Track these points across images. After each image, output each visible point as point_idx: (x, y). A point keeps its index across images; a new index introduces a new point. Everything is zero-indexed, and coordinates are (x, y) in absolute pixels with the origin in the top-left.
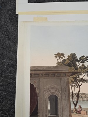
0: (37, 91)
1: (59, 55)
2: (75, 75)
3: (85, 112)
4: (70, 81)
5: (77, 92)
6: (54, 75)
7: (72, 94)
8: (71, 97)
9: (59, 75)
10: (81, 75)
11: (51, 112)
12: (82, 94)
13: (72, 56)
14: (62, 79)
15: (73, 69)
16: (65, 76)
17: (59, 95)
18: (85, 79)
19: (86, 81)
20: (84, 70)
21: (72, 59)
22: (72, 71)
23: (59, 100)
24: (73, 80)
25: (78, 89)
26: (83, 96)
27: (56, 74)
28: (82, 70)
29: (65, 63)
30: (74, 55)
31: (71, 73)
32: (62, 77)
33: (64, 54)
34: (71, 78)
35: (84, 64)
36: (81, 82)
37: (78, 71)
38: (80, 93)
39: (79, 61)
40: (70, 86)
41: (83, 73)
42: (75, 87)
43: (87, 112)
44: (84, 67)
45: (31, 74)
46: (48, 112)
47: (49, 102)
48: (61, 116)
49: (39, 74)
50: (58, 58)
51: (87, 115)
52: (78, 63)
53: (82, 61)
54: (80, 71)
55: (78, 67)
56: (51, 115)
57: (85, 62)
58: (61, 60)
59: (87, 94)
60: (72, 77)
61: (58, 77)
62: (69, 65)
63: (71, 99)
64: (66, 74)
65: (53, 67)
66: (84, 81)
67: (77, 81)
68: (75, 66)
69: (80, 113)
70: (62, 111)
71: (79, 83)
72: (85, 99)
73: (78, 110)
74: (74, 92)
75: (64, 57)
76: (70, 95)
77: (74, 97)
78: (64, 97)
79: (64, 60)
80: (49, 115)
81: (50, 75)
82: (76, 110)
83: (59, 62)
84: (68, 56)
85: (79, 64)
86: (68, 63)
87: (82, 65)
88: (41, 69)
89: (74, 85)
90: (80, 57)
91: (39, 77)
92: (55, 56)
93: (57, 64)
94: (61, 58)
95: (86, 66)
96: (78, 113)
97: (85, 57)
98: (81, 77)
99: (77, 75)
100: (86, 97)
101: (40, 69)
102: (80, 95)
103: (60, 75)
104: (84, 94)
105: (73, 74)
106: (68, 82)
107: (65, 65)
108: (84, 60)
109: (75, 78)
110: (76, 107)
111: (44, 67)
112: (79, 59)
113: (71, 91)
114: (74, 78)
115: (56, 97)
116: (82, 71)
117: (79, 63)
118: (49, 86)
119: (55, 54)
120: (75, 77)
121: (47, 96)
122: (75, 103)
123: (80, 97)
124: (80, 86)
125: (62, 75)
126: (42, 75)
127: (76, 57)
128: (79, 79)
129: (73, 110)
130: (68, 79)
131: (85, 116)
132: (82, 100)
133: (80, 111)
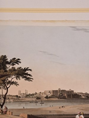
2: (4, 78)
3: (11, 112)
5: (4, 94)
10: (10, 77)
12: (10, 96)
13: (2, 58)
15: (2, 72)
18: (13, 81)
19: (14, 83)
20: (13, 72)
21: (2, 62)
24: (2, 82)
25: (6, 91)
28: (11, 72)
30: (5, 57)
35: (14, 66)
36: (10, 85)
37: (8, 73)
38: (7, 94)
39: (9, 63)
41: (13, 76)
42: (3, 89)
43: (12, 112)
44: (14, 70)
51: (12, 115)
52: (8, 66)
53: (13, 63)
54: (10, 74)
55: (8, 69)
57: (15, 64)
59: (14, 96)
60: (1, 80)
66: (13, 83)
67: (5, 84)
68: (5, 68)
69: (6, 114)
71: (8, 85)
72: (12, 100)
73: (4, 111)
77: (1, 99)
82: (2, 111)
85: (9, 67)
87: (12, 68)
89: (2, 87)
90: (11, 60)
95: (16, 68)
96: (3, 113)
97: (16, 59)
98: (10, 79)
99: (5, 77)
100: (13, 98)
102: (7, 97)
105: (2, 76)
108: (15, 63)
109: (4, 81)
110: (2, 108)
112: (9, 62)
114: (2, 80)
116: (12, 74)
117: (9, 65)
120: (4, 79)
122: (2, 104)
123: (7, 98)
124: (7, 88)
127: (7, 59)
128: (7, 81)
131: (10, 116)
132: (8, 101)
133: (6, 111)
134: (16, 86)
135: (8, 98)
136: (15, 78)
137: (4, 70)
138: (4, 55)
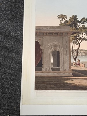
0: (41, 47)
1: (62, 17)
3: (83, 64)
4: (71, 39)
5: (77, 48)
6: (57, 34)
7: (72, 50)
8: (71, 53)
9: (61, 34)
10: (81, 34)
11: (54, 64)
12: (81, 50)
13: (73, 18)
14: (64, 37)
15: (74, 29)
16: (67, 35)
17: (61, 51)
18: (84, 38)
19: (85, 39)
20: (84, 30)
21: (74, 20)
22: (73, 31)
23: (60, 55)
24: (74, 38)
25: (78, 46)
26: (81, 51)
27: (59, 34)
29: (67, 24)
30: (76, 16)
31: (72, 32)
32: (65, 35)
33: (66, 16)
34: (72, 37)
35: (84, 25)
36: (81, 40)
37: (79, 31)
38: (79, 49)
39: (80, 22)
40: (71, 44)
41: (83, 33)
42: (76, 44)
44: (84, 28)
45: (36, 33)
46: (51, 64)
47: (52, 56)
48: (62, 67)
49: (43, 33)
50: (61, 19)
51: (85, 67)
52: (78, 24)
53: (83, 22)
54: (81, 31)
55: (79, 27)
56: (53, 66)
57: (85, 23)
58: (64, 21)
59: (85, 50)
61: (61, 35)
62: (71, 25)
63: (71, 54)
64: (67, 33)
65: (57, 27)
66: (84, 39)
67: (77, 39)
68: (76, 26)
69: (79, 66)
70: (63, 64)
71: (79, 41)
72: (84, 54)
73: (77, 63)
74: (74, 48)
75: (67, 18)
76: (71, 51)
77: (74, 52)
78: (65, 53)
79: (67, 21)
80: (52, 66)
81: (54, 34)
82: (75, 63)
83: (62, 23)
84: (70, 18)
85: (80, 25)
86: (70, 24)
87: (82, 26)
88: (46, 29)
89: (74, 42)
90: (81, 19)
91: (43, 35)
92: (58, 17)
93: (60, 24)
94: (63, 19)
95: (86, 27)
96: (77, 65)
97: (85, 19)
98: (81, 36)
99: (77, 34)
100: (85, 52)
101: (44, 28)
102: (79, 51)
103: (63, 34)
104: (83, 50)
105: (74, 33)
106: (70, 40)
107: (67, 25)
109: (76, 37)
110: (75, 61)
111: (48, 27)
112: (79, 21)
113: (71, 48)
114: (74, 37)
115: (58, 53)
116: (82, 31)
117: (80, 24)
118: (52, 43)
119: (58, 16)
121: (50, 51)
122: (75, 57)
124: (79, 44)
125: (64, 34)
126: (46, 34)
127: (77, 19)
128: (79, 37)
129: (73, 63)
130: (69, 38)
131: (82, 68)
132: (81, 55)
133: (79, 64)
134: (86, 41)
135: (81, 52)
136: (86, 35)
137: (75, 28)
138: (75, 15)
